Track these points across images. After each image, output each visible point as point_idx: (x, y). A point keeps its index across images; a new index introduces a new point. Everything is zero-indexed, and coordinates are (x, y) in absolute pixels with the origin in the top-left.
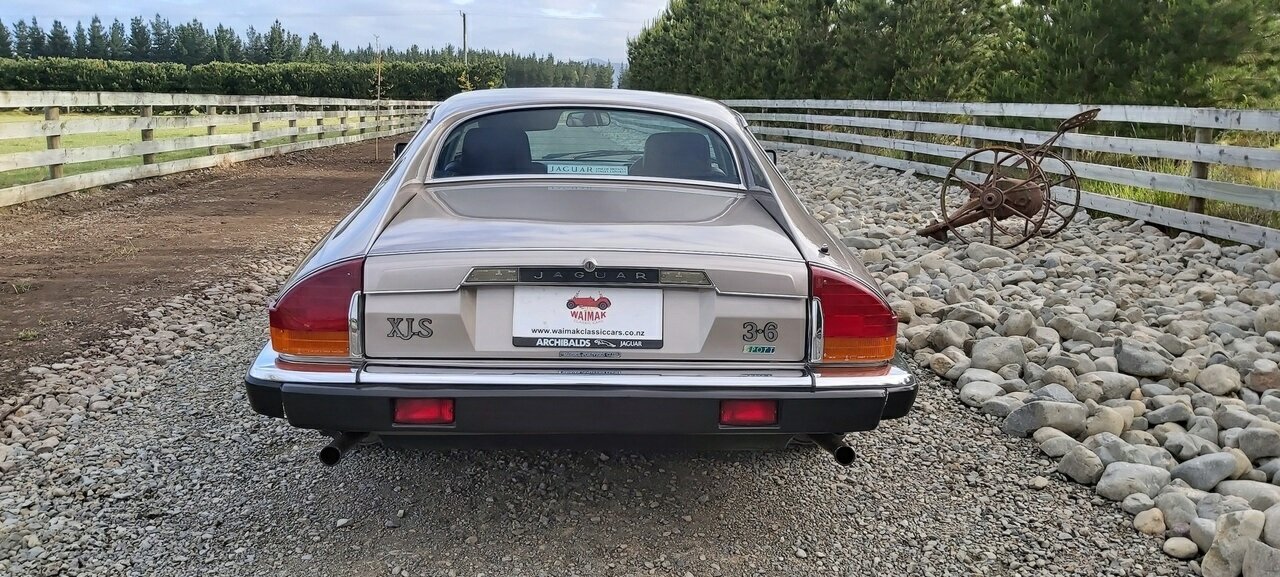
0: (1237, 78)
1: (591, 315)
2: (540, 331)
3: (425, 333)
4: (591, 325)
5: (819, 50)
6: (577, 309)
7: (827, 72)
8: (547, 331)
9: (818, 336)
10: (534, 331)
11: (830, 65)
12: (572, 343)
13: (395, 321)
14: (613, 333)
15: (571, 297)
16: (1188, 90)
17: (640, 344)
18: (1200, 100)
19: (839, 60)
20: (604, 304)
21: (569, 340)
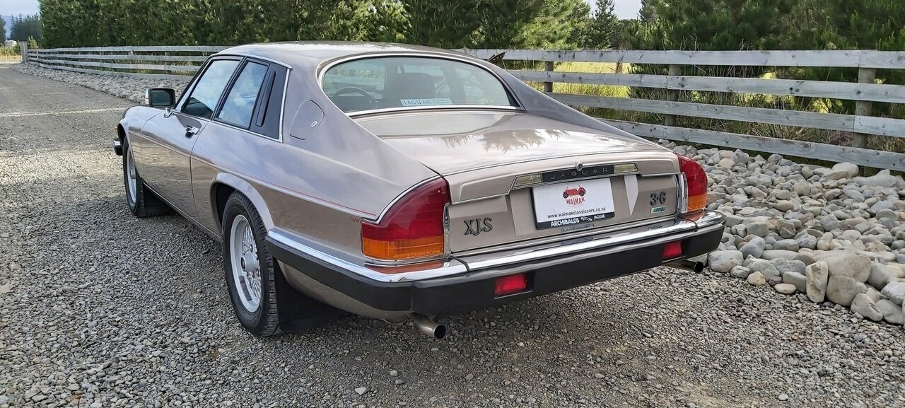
0: (535, 32)
1: (577, 200)
2: (553, 216)
3: (487, 228)
4: (578, 208)
5: (239, 9)
6: (569, 198)
7: (248, 25)
8: (556, 216)
9: (685, 195)
10: (549, 217)
11: (250, 19)
12: (570, 222)
13: (468, 222)
14: (590, 211)
15: (565, 191)
16: (515, 39)
17: (603, 216)
18: (520, 45)
19: (257, 17)
20: (582, 192)
21: (568, 219)
